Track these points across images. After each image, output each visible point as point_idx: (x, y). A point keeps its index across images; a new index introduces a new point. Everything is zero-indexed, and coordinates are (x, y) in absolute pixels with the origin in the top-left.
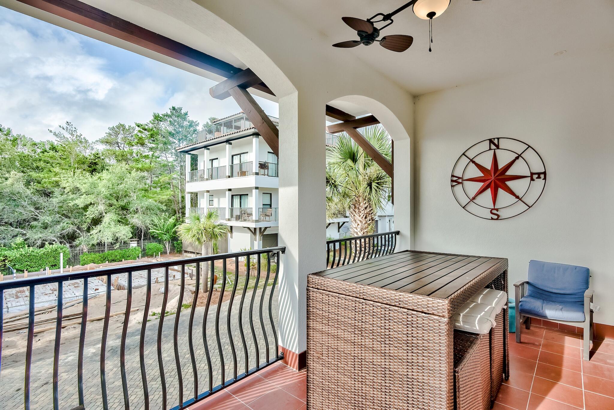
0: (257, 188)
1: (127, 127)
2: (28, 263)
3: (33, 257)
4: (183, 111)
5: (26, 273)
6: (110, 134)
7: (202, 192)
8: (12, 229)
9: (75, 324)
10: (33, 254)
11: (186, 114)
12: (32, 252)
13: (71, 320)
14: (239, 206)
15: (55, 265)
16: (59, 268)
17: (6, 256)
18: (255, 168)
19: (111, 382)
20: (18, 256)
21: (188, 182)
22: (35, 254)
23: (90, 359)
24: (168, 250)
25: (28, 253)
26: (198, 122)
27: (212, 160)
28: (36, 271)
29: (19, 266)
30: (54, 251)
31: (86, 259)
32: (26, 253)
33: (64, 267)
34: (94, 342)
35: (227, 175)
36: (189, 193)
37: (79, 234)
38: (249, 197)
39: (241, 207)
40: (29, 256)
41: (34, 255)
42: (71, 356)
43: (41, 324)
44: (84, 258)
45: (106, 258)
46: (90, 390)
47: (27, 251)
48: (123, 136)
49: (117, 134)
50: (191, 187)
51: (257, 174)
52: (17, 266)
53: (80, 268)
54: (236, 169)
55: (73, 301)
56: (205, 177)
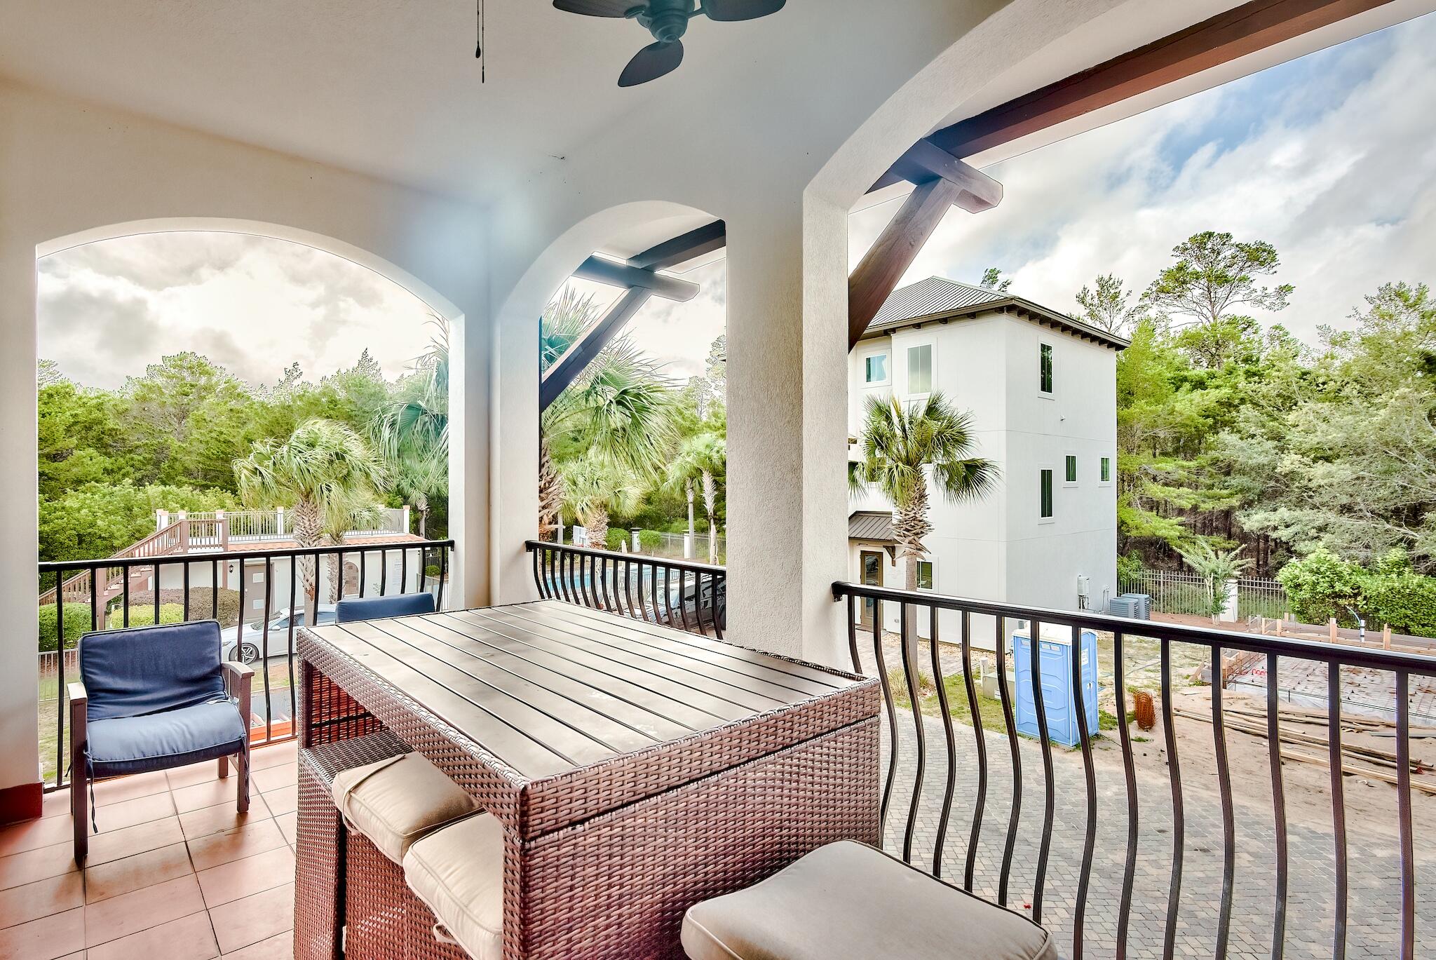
2: (1409, 612)
3: (1420, 600)
5: (1387, 633)
8: (1388, 526)
9: (1377, 778)
10: (1420, 591)
12: (1421, 586)
13: (1381, 768)
17: (1359, 587)
19: (1309, 937)
20: (1383, 590)
22: (1426, 594)
23: (1327, 865)
25: (1408, 588)
29: (1386, 613)
32: (1403, 587)
34: (1379, 839)
40: (1409, 595)
41: (1423, 596)
42: (1299, 835)
43: (1309, 746)
46: (1254, 917)
47: (1406, 582)
52: (1381, 613)
55: (1428, 729)
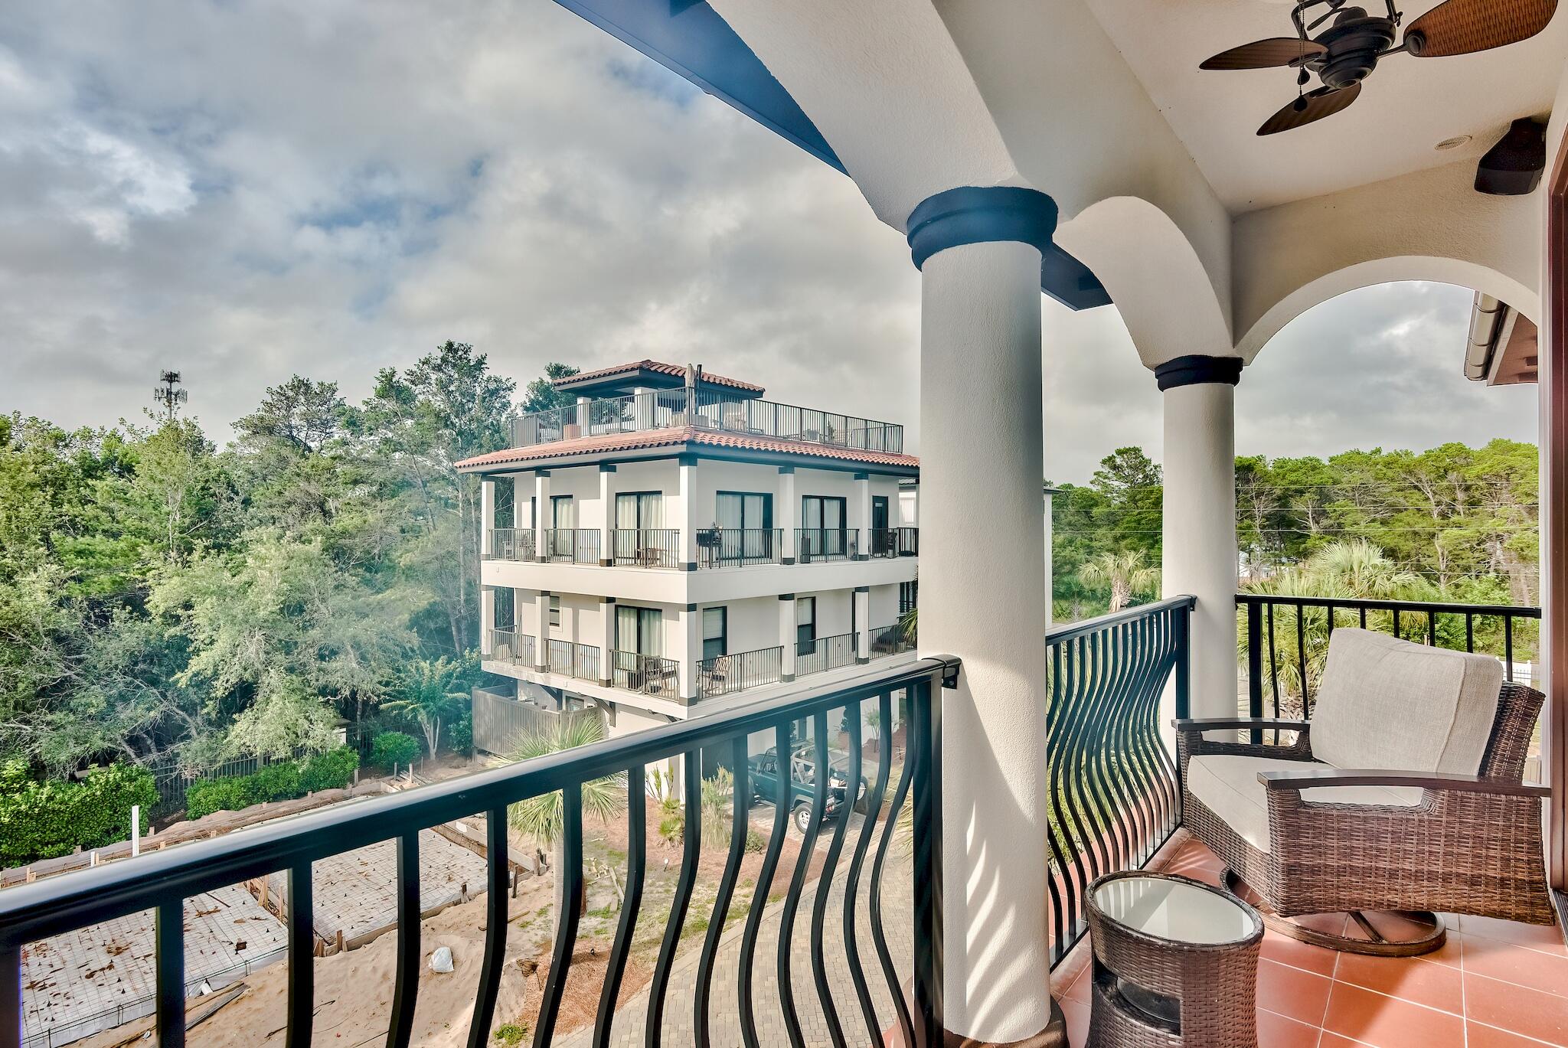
0: (691, 608)
1: (315, 386)
2: (37, 835)
3: (51, 815)
4: (473, 357)
6: (270, 407)
7: (529, 594)
10: (50, 806)
11: (480, 362)
12: (51, 799)
14: (634, 649)
15: (116, 829)
16: (129, 837)
18: (684, 549)
21: (488, 557)
24: (431, 746)
25: (36, 805)
26: (512, 382)
27: (555, 499)
28: (61, 854)
30: (112, 791)
31: (203, 800)
32: (30, 808)
33: (143, 833)
35: (604, 556)
36: (488, 588)
37: (184, 720)
38: (664, 620)
39: (639, 650)
40: (38, 814)
44: (198, 795)
45: (259, 789)
47: (33, 800)
48: (305, 409)
49: (291, 403)
50: (495, 573)
51: (692, 567)
53: (188, 831)
54: (627, 545)
56: (539, 554)
